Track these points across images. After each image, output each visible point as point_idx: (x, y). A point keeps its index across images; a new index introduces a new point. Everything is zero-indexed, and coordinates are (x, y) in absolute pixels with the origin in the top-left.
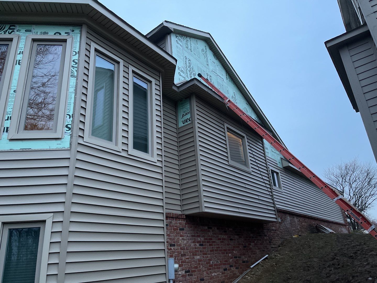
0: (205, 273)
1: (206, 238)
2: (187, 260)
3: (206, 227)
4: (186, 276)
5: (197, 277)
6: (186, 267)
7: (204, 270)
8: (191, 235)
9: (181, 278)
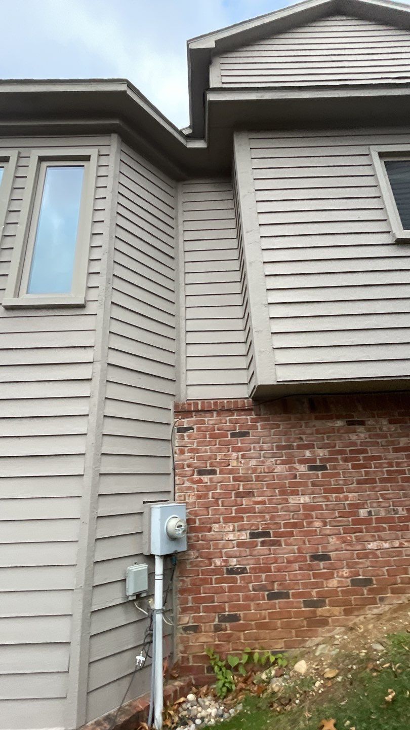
0: (333, 540)
1: (337, 448)
2: (257, 506)
3: (338, 422)
4: (256, 546)
5: (299, 549)
6: (253, 525)
7: (328, 532)
8: (275, 444)
9: (236, 549)
